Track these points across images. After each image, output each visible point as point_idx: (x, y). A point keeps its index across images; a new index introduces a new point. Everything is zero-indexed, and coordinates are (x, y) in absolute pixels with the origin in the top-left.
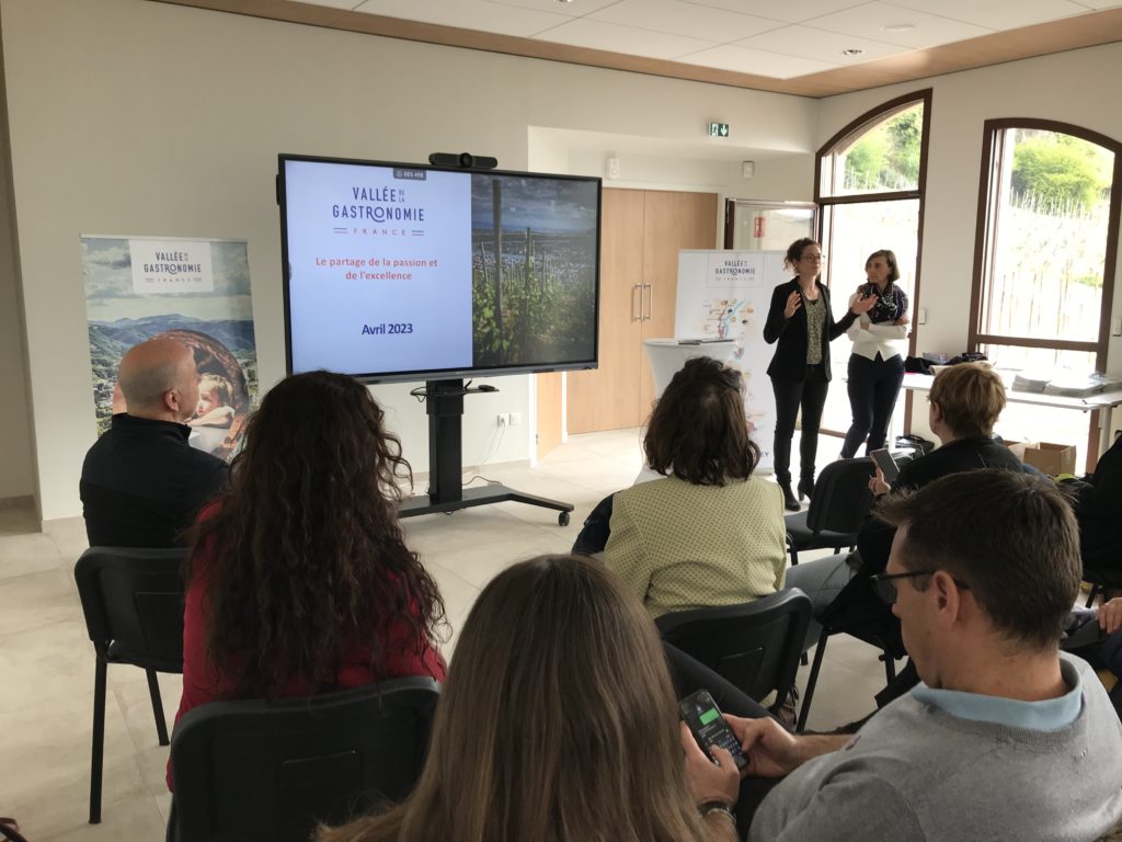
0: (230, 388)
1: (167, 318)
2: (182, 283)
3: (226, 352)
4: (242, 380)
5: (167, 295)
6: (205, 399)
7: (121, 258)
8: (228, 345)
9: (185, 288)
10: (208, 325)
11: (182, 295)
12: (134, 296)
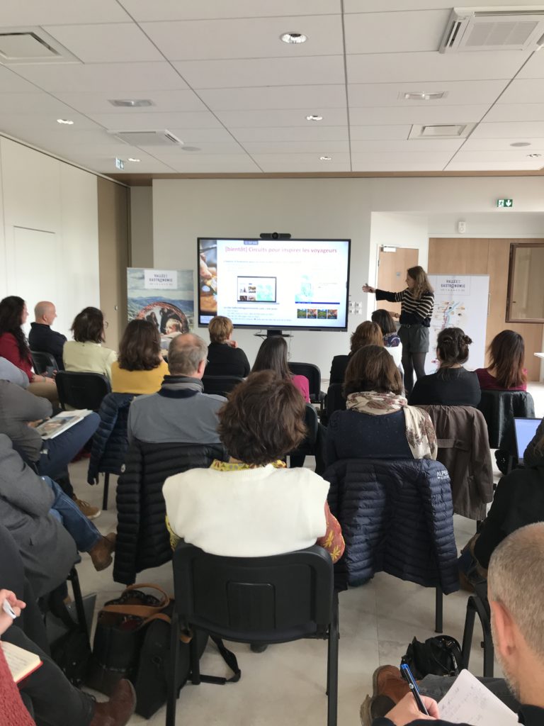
0: (181, 325)
1: (156, 298)
2: (164, 285)
4: (186, 322)
5: (158, 290)
6: (170, 328)
7: (141, 276)
8: (182, 309)
9: (165, 287)
10: (174, 301)
11: (164, 290)
12: (145, 289)
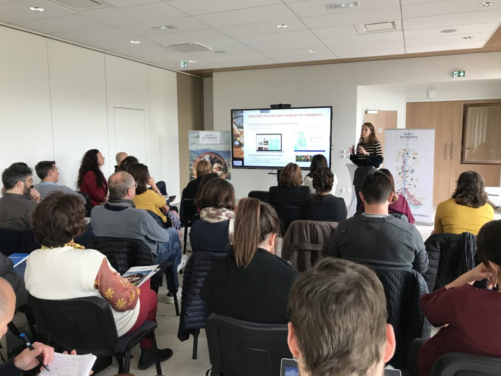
0: (222, 167)
1: (207, 149)
2: (212, 141)
3: (222, 158)
5: (208, 144)
6: (216, 169)
7: (197, 135)
10: (217, 151)
11: (211, 144)
12: (200, 144)
